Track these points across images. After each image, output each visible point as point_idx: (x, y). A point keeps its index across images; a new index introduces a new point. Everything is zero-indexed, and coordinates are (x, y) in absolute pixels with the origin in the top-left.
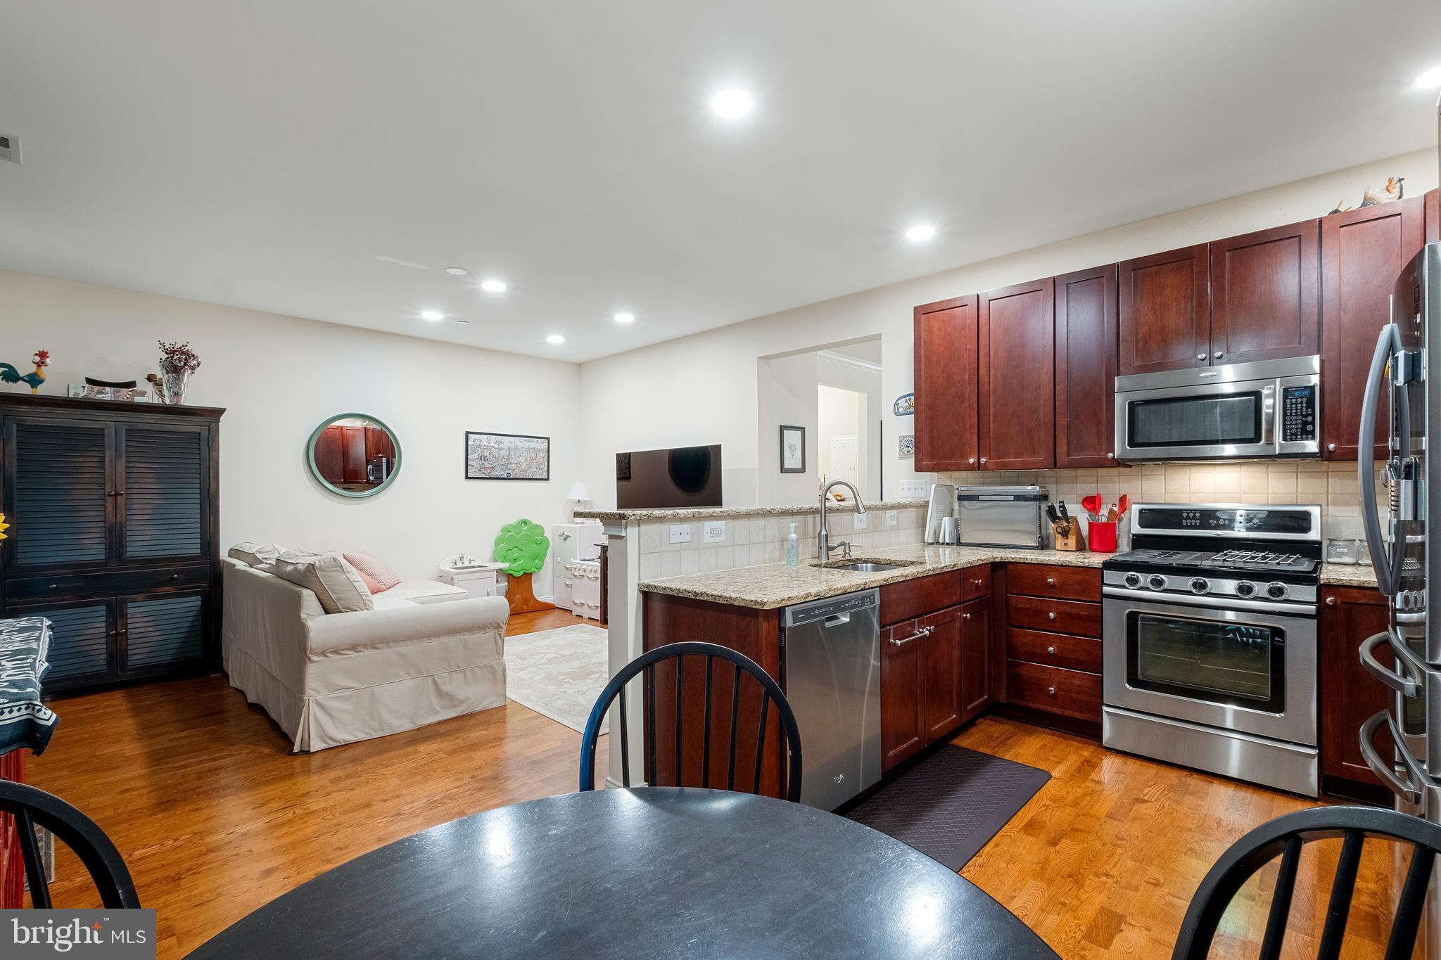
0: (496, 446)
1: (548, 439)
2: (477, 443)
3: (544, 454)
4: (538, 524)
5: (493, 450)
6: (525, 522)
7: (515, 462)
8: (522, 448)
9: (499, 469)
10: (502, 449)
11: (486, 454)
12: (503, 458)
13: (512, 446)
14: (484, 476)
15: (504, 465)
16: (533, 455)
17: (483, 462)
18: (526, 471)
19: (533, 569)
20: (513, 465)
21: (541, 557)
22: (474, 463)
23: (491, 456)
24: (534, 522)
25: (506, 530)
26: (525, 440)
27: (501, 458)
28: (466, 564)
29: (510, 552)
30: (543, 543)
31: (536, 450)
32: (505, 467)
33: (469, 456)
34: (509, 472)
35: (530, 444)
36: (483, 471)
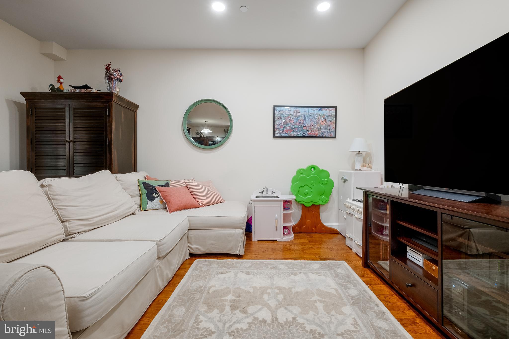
0: (295, 114)
1: (336, 107)
2: (281, 113)
3: (332, 119)
4: (324, 169)
5: (292, 117)
6: (313, 167)
7: (309, 125)
8: (314, 115)
9: (297, 130)
10: (299, 116)
11: (288, 120)
12: (300, 122)
13: (307, 114)
14: (286, 135)
15: (300, 127)
16: (323, 120)
17: (285, 126)
18: (317, 131)
19: (320, 203)
20: (308, 128)
21: (329, 195)
22: (279, 127)
23: (291, 122)
24: (321, 168)
25: (300, 172)
26: (317, 110)
27: (298, 123)
28: (270, 194)
29: (301, 188)
30: (329, 184)
31: (325, 116)
32: (301, 129)
33: (276, 122)
34: (304, 132)
35: (321, 112)
36: (285, 132)
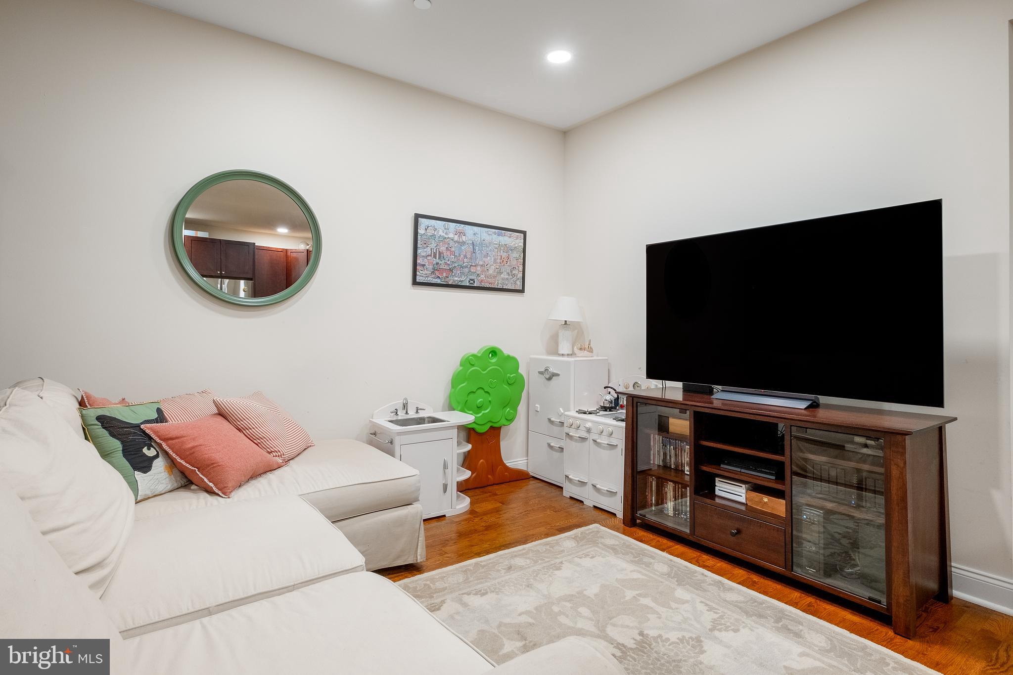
0: (456, 238)
1: (524, 233)
2: (430, 232)
3: (517, 254)
4: (511, 355)
5: (451, 243)
6: (494, 352)
7: (481, 263)
8: (490, 243)
9: (459, 272)
10: (464, 243)
11: (443, 249)
12: (465, 256)
13: (477, 240)
14: (438, 281)
15: (466, 267)
16: (504, 255)
17: (438, 261)
18: (495, 277)
19: (503, 422)
20: (479, 268)
21: (511, 403)
22: (425, 262)
23: (448, 253)
24: (506, 352)
25: (468, 362)
26: (495, 233)
27: (462, 256)
28: (412, 414)
29: (472, 395)
30: (517, 383)
31: (509, 249)
32: (466, 270)
33: (419, 251)
34: (472, 277)
35: (501, 238)
36: (437, 273)
